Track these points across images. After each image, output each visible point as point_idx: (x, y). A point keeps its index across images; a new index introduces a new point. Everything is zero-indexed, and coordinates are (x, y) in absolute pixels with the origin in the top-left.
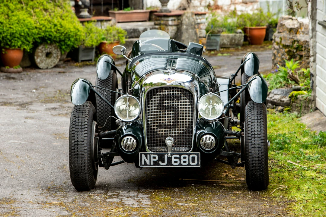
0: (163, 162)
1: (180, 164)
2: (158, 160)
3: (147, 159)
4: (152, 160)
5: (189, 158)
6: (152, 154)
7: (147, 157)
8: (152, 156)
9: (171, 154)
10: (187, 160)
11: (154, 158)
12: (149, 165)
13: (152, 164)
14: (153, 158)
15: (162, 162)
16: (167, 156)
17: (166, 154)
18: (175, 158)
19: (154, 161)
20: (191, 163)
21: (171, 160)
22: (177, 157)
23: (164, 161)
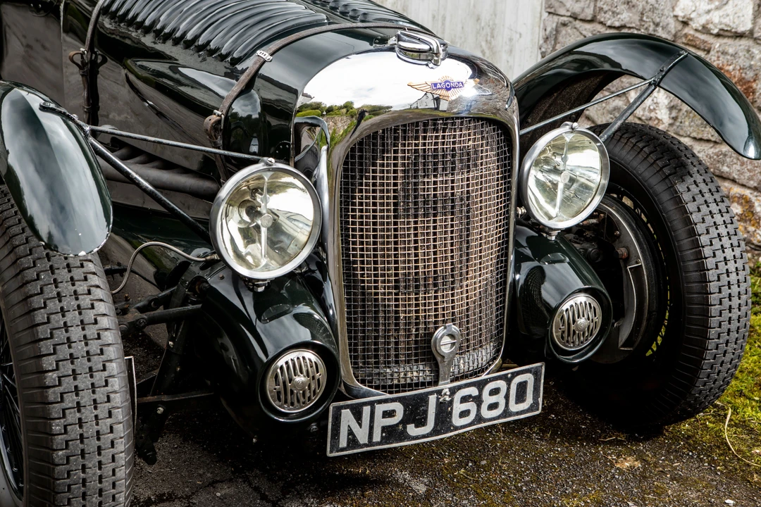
0: (421, 423)
1: (479, 419)
2: (401, 422)
3: (360, 425)
4: (380, 422)
5: (508, 389)
6: (380, 402)
7: (358, 416)
8: (380, 409)
9: (450, 389)
10: (500, 398)
11: (388, 414)
12: (366, 445)
13: (377, 437)
14: (383, 417)
15: (417, 426)
16: (438, 399)
17: (432, 393)
18: (464, 399)
19: (384, 429)
20: (514, 407)
21: (451, 413)
22: (470, 396)
23: (426, 418)
